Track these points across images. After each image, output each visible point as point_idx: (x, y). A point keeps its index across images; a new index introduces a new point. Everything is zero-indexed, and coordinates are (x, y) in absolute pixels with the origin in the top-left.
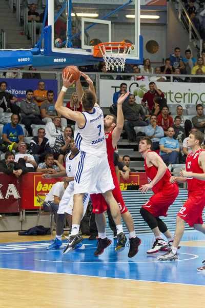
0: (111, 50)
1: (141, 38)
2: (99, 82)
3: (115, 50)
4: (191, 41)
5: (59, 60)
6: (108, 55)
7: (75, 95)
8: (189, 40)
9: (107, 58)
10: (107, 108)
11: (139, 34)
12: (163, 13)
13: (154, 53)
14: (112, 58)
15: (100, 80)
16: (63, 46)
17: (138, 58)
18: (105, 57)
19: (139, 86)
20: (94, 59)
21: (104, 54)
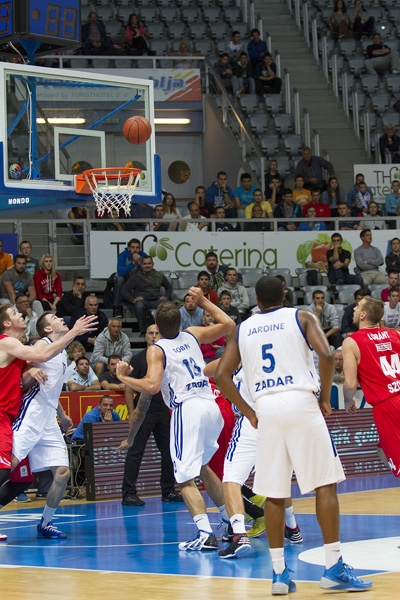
0: (106, 181)
1: (157, 158)
2: (88, 236)
3: (112, 180)
4: (245, 160)
5: (18, 201)
6: (101, 190)
8: (241, 158)
9: (100, 195)
10: (104, 279)
11: (154, 152)
12: (196, 113)
13: (183, 182)
14: (108, 195)
15: (91, 232)
16: (22, 177)
17: (153, 193)
18: (95, 193)
20: (78, 197)
21: (94, 187)
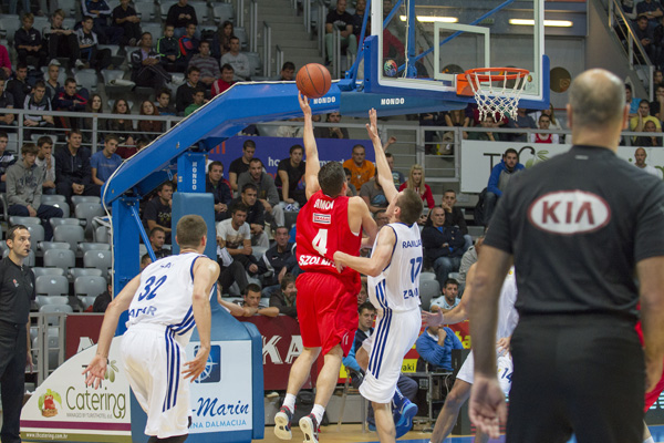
0: (490, 83)
1: (546, 59)
2: (460, 145)
3: (498, 82)
4: (632, 68)
5: (392, 102)
6: (484, 92)
7: (416, 171)
8: (628, 66)
9: (483, 97)
10: (476, 194)
11: (542, 52)
12: (579, 16)
13: (562, 90)
14: (492, 98)
15: (463, 141)
16: (399, 75)
17: (540, 98)
18: (477, 95)
19: (536, 152)
20: (458, 99)
21: (476, 89)
